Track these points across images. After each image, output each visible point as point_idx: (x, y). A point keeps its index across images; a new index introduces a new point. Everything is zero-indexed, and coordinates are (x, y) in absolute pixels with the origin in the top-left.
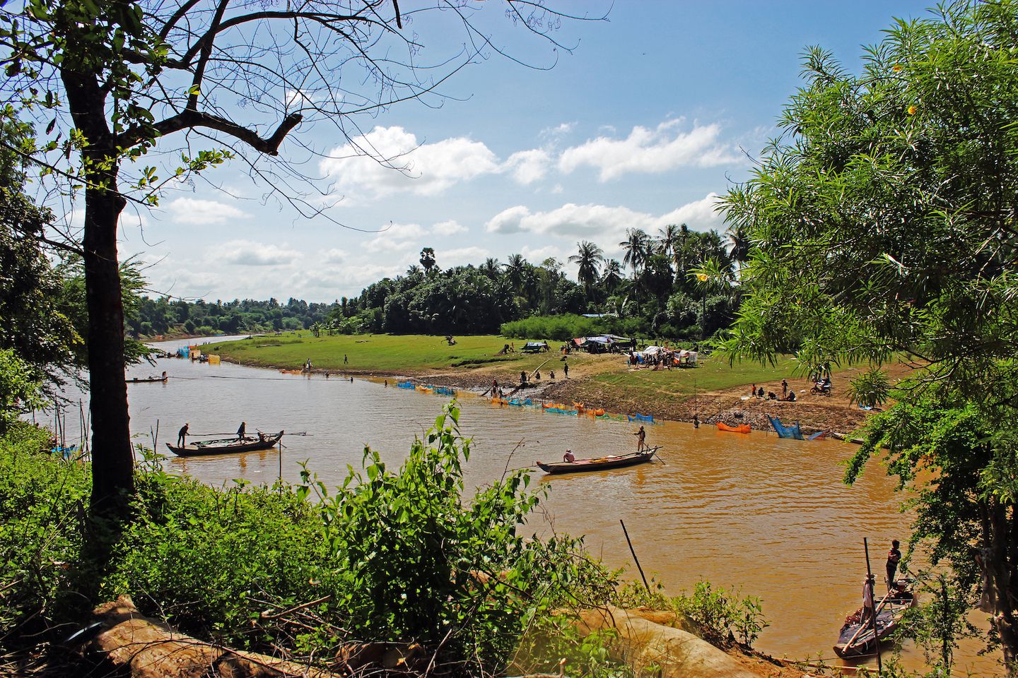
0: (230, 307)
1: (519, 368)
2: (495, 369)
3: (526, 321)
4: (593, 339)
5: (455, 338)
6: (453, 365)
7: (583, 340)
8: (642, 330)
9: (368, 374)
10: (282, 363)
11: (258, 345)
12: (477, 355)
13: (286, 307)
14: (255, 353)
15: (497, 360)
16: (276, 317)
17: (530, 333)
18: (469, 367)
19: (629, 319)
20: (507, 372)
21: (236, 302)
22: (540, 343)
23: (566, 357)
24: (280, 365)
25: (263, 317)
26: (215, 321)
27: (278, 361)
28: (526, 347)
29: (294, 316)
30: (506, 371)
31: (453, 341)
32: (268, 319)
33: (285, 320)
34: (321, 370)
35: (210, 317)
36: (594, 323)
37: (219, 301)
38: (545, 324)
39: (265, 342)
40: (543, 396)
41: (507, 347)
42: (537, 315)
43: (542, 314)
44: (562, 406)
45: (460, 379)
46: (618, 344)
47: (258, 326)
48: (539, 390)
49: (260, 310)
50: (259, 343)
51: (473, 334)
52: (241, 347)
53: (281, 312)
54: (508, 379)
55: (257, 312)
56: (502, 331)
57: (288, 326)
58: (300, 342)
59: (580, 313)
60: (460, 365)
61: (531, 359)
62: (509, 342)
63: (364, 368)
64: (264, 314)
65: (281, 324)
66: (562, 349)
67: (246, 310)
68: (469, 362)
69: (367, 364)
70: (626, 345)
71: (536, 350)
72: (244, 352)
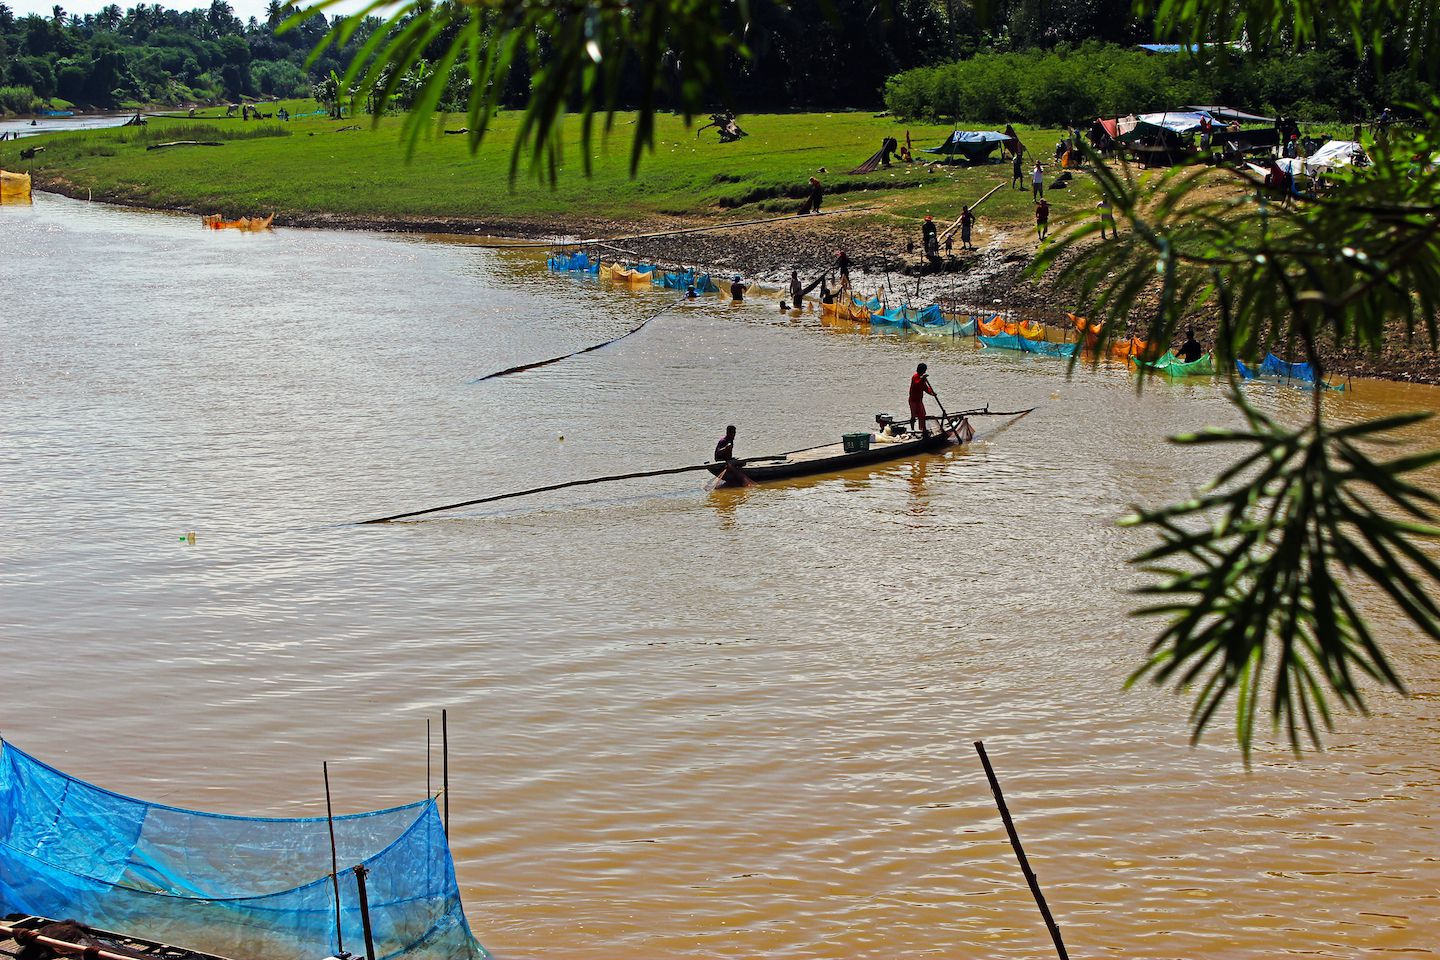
0: (87, 28)
1: (920, 210)
2: (848, 214)
3: (962, 66)
4: (1155, 119)
5: (747, 121)
6: (724, 203)
7: (1126, 125)
8: (1322, 93)
9: (468, 229)
10: (214, 195)
11: (154, 143)
12: (800, 172)
13: (264, 30)
14: (139, 166)
15: (859, 187)
16: (228, 61)
17: (971, 102)
18: (773, 209)
19: (1282, 58)
20: (885, 221)
21: (111, 13)
22: (995, 134)
23: (1068, 176)
24: (209, 202)
25: (191, 59)
26: (45, 72)
27: (203, 189)
28: (949, 146)
29: (284, 55)
30: (880, 220)
31: (732, 129)
32: (206, 64)
33: (259, 69)
34: (327, 216)
35: (27, 60)
36: (1172, 71)
37: (57, 10)
38: (1017, 74)
39: (177, 133)
40: (984, 297)
41: (890, 144)
42: (1001, 49)
43: (1017, 44)
44: (1036, 329)
45: (738, 246)
46: (1236, 136)
47: (177, 87)
48: (974, 279)
49: (183, 37)
50: (158, 136)
51: (803, 108)
52: (103, 148)
53: (246, 43)
54: (883, 244)
55: (179, 44)
56: (887, 100)
57: (269, 87)
58: (280, 133)
59: (1128, 41)
60: (746, 200)
61: (962, 184)
62: (899, 132)
63: (460, 210)
64: (195, 49)
65: (247, 81)
66: (1060, 151)
67: (142, 37)
68: (772, 193)
69: (466, 200)
70: (1265, 139)
71: (979, 154)
72: (107, 165)
